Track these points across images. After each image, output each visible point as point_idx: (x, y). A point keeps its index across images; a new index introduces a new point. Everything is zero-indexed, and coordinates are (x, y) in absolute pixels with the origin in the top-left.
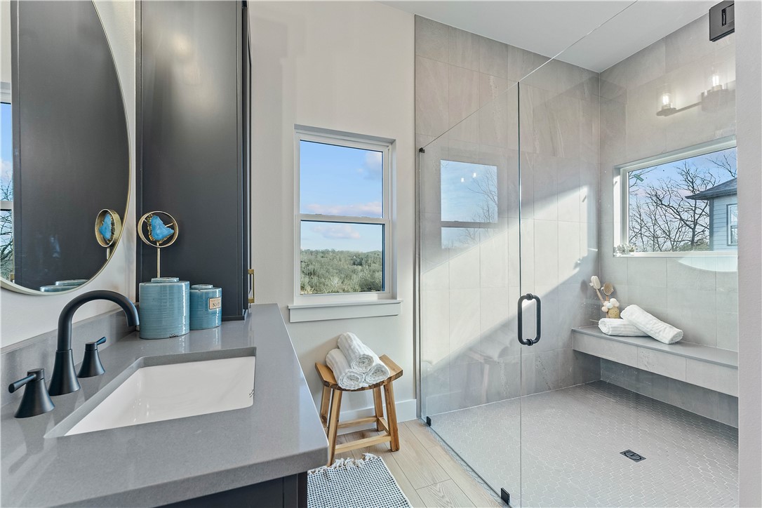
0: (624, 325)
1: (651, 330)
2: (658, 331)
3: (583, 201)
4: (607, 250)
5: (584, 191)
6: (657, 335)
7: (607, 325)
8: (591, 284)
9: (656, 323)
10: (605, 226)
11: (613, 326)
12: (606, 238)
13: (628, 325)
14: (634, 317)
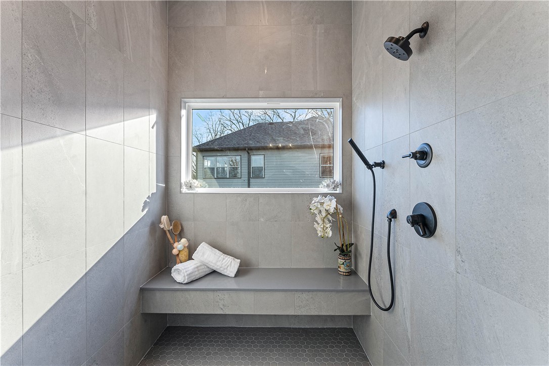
0: (197, 267)
1: (221, 267)
2: (226, 267)
3: (153, 128)
4: (173, 185)
5: (153, 117)
6: (225, 270)
7: (182, 272)
8: (162, 226)
9: (224, 259)
10: (173, 160)
11: (188, 272)
12: (173, 173)
13: (201, 266)
14: (205, 256)
